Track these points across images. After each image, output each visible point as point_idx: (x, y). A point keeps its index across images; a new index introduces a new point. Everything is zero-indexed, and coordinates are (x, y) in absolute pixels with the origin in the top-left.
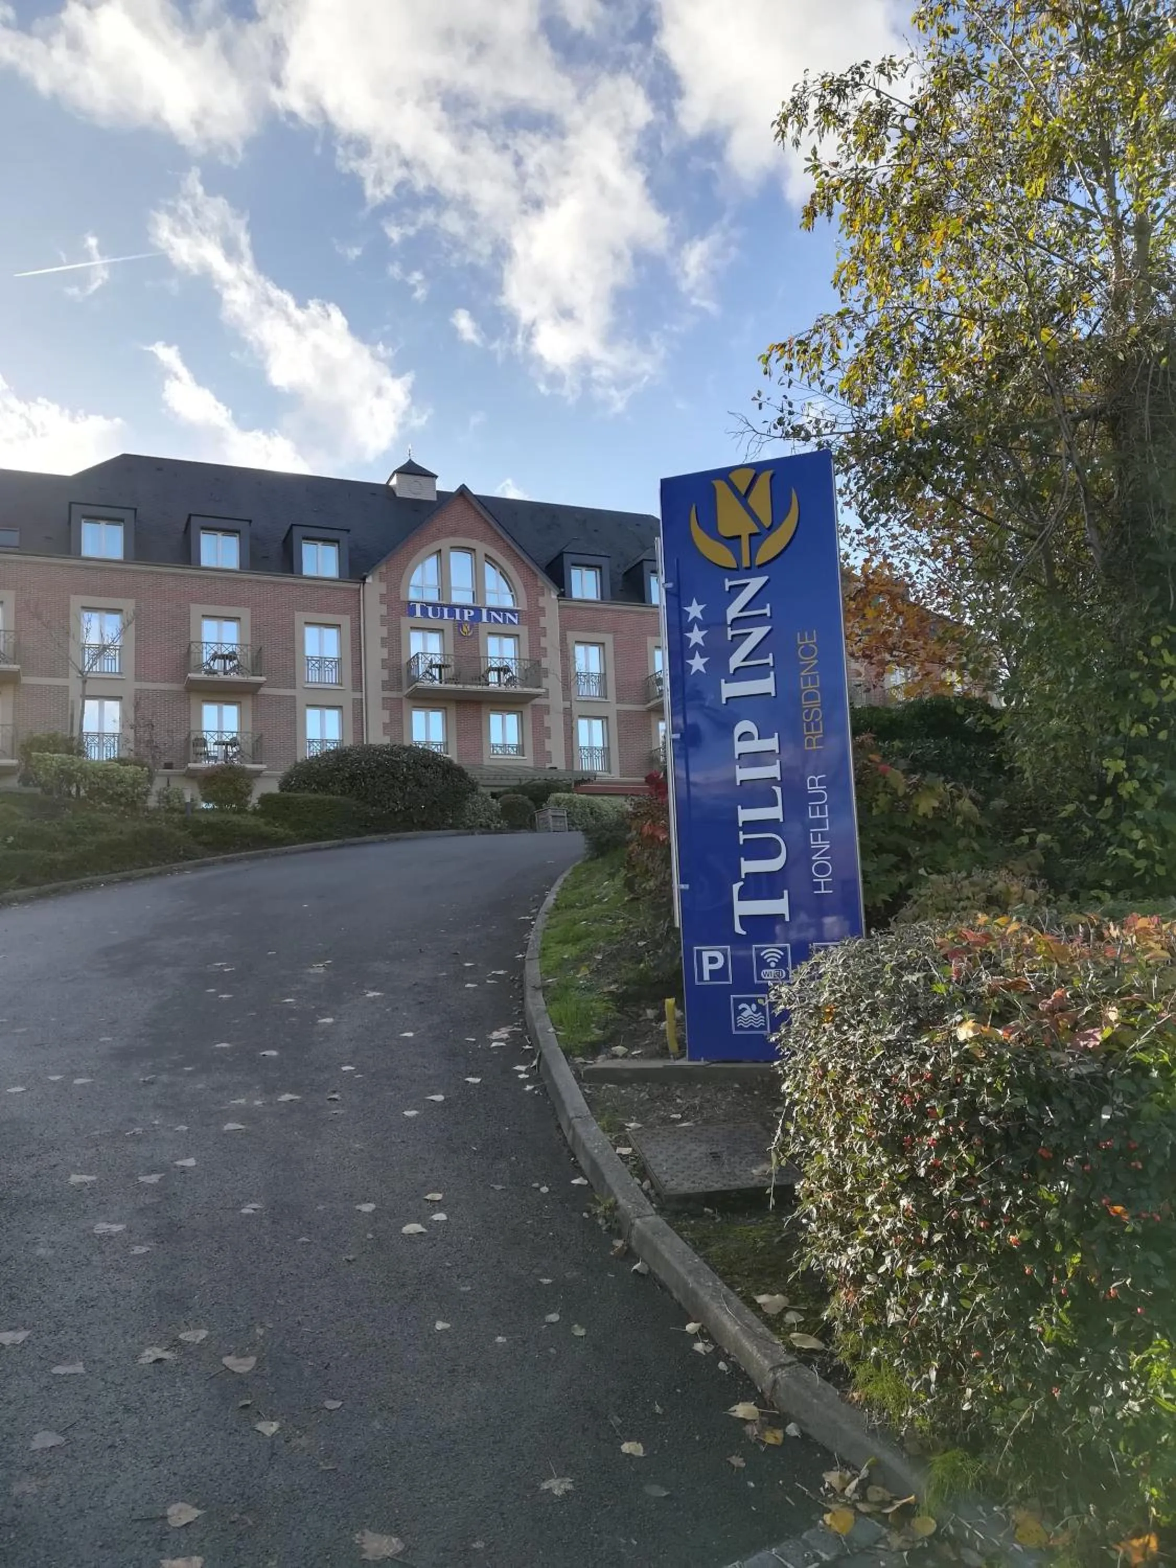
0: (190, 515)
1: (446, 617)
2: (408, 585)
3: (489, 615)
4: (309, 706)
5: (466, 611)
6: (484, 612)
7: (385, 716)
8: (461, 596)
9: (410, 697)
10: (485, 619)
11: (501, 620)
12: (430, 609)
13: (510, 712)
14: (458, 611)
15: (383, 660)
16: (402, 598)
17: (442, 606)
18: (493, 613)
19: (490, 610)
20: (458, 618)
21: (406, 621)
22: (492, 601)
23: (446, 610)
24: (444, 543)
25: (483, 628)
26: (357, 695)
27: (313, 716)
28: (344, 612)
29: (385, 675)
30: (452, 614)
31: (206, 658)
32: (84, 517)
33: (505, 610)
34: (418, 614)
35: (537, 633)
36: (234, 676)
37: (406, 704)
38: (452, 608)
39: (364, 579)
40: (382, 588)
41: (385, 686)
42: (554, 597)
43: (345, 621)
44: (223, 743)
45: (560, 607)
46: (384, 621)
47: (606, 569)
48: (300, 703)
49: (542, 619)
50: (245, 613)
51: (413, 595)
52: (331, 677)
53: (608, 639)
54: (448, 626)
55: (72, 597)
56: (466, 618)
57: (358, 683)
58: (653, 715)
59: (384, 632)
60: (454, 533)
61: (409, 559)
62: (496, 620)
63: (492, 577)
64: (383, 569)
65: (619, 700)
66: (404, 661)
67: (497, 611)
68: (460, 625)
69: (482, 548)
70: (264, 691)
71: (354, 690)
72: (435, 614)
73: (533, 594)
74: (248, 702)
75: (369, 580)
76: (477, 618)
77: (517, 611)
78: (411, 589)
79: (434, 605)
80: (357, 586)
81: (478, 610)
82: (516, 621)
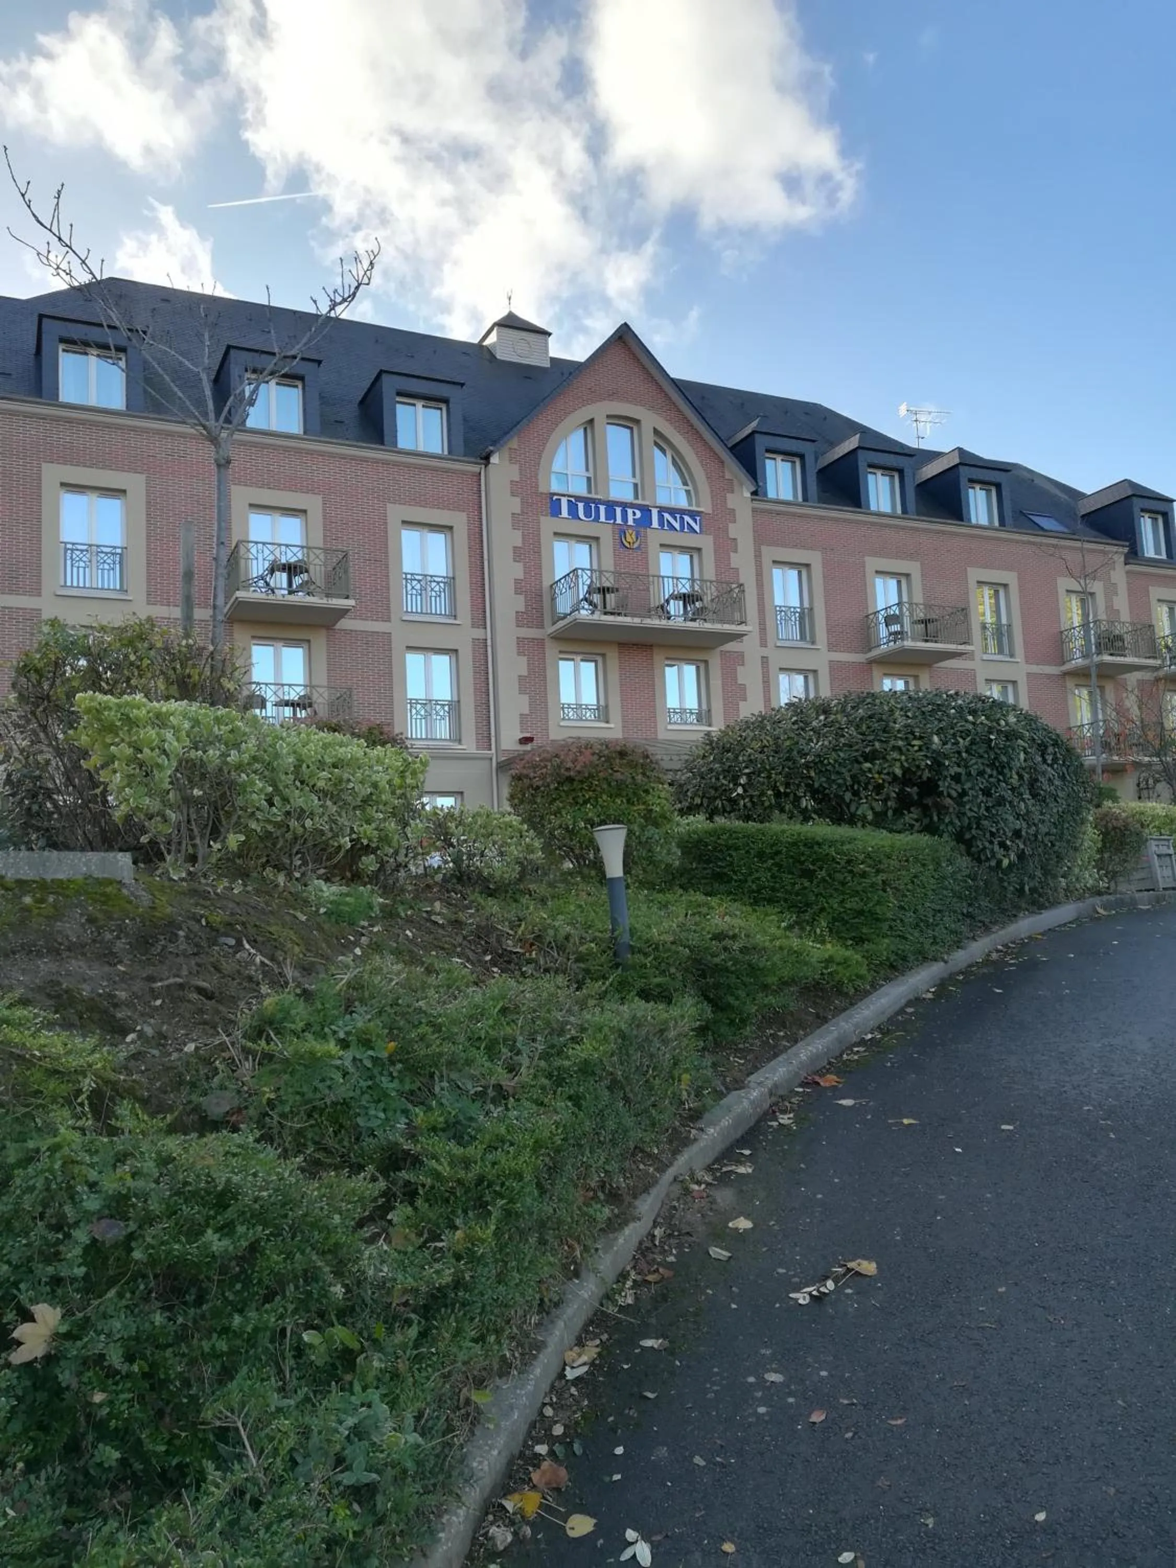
0: (229, 347)
1: (602, 519)
2: (549, 472)
3: (661, 518)
4: (410, 648)
5: (630, 511)
6: (655, 513)
7: (521, 666)
8: (621, 491)
9: (558, 638)
10: (655, 524)
11: (677, 526)
12: (581, 506)
13: (689, 661)
14: (618, 510)
15: (517, 581)
16: (542, 489)
17: (597, 502)
18: (667, 516)
19: (662, 510)
20: (619, 521)
21: (548, 524)
22: (663, 499)
23: (602, 508)
24: (599, 410)
25: (655, 535)
26: (478, 633)
27: (414, 663)
28: (458, 508)
29: (519, 604)
30: (611, 515)
31: (257, 568)
32: (63, 340)
33: (683, 512)
34: (565, 512)
35: (725, 547)
36: (300, 598)
37: (551, 650)
38: (611, 506)
39: (487, 459)
40: (514, 472)
41: (522, 619)
42: (747, 495)
43: (459, 520)
44: (287, 704)
45: (754, 510)
46: (517, 521)
47: (809, 459)
48: (397, 644)
49: (731, 526)
50: (313, 503)
51: (555, 487)
52: (440, 606)
53: (815, 558)
54: (606, 533)
55: (44, 465)
56: (630, 522)
57: (481, 617)
58: (874, 667)
59: (517, 539)
60: (613, 395)
61: (551, 431)
62: (672, 527)
63: (662, 464)
64: (514, 443)
65: (832, 647)
66: (546, 583)
67: (673, 512)
68: (621, 532)
69: (651, 419)
70: (345, 624)
71: (473, 626)
72: (588, 513)
73: (721, 489)
74: (320, 641)
75: (494, 459)
76: (645, 520)
77: (699, 513)
78: (553, 477)
79: (587, 501)
80: (475, 469)
81: (646, 510)
82: (697, 528)
